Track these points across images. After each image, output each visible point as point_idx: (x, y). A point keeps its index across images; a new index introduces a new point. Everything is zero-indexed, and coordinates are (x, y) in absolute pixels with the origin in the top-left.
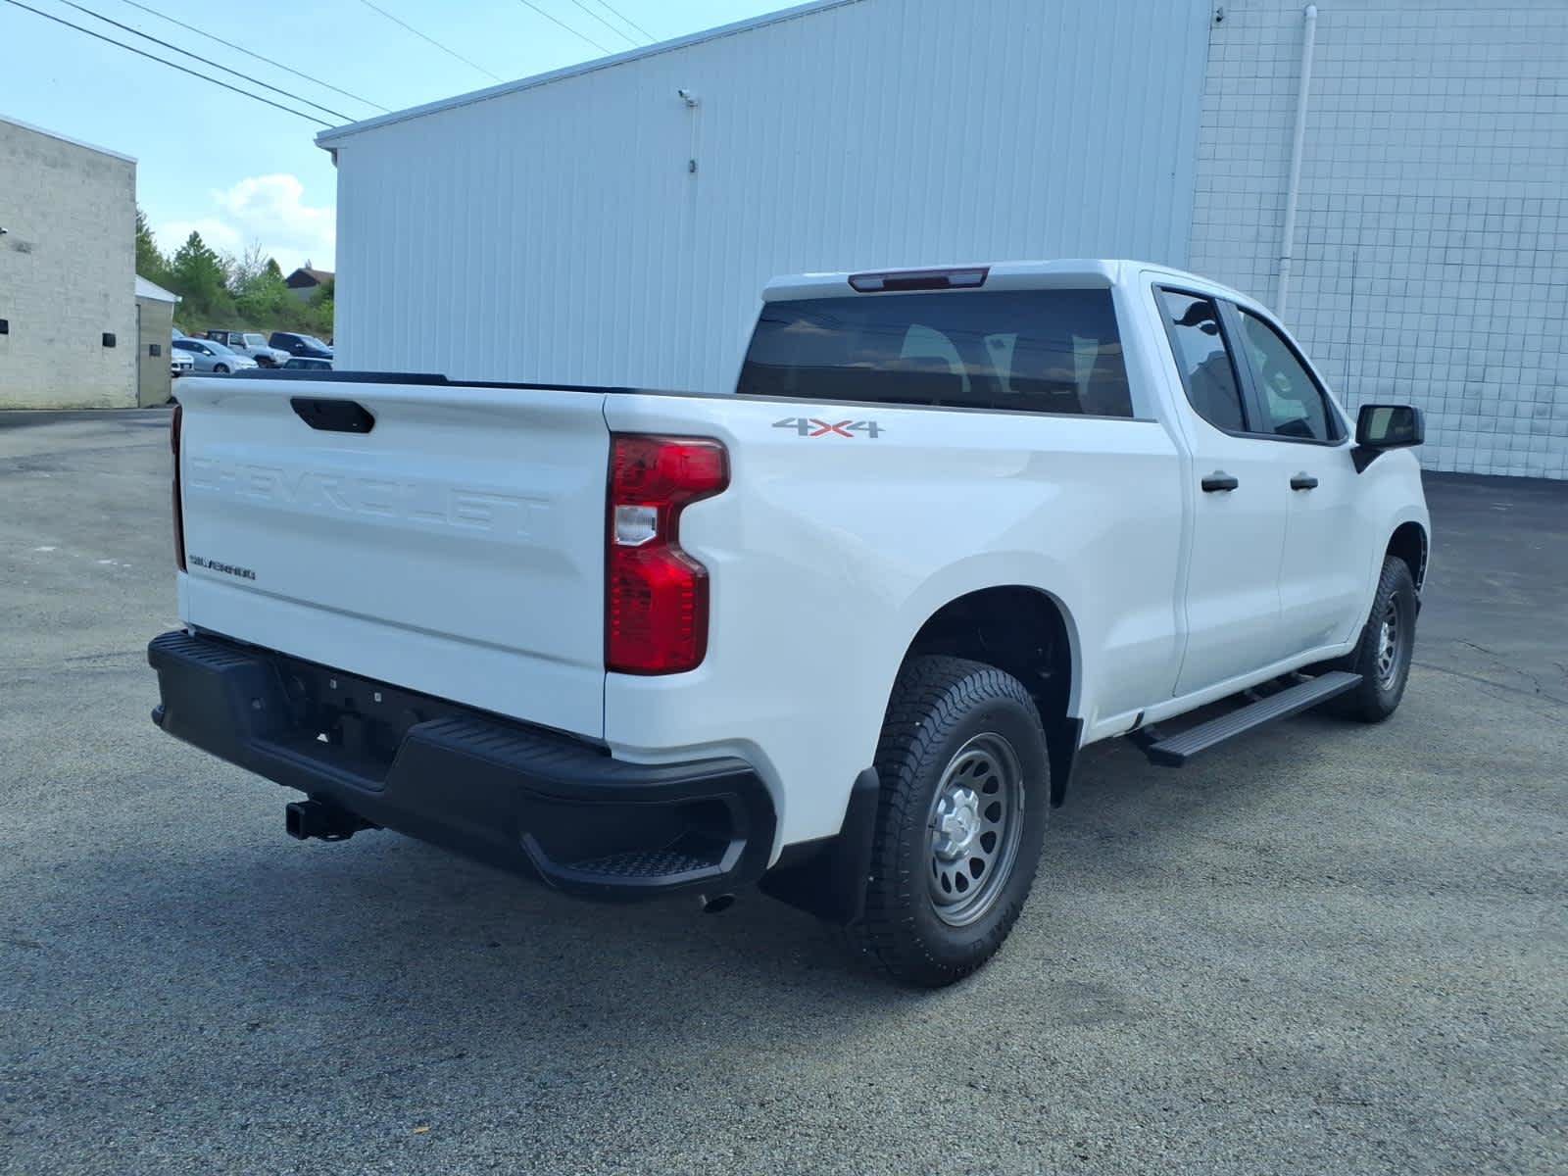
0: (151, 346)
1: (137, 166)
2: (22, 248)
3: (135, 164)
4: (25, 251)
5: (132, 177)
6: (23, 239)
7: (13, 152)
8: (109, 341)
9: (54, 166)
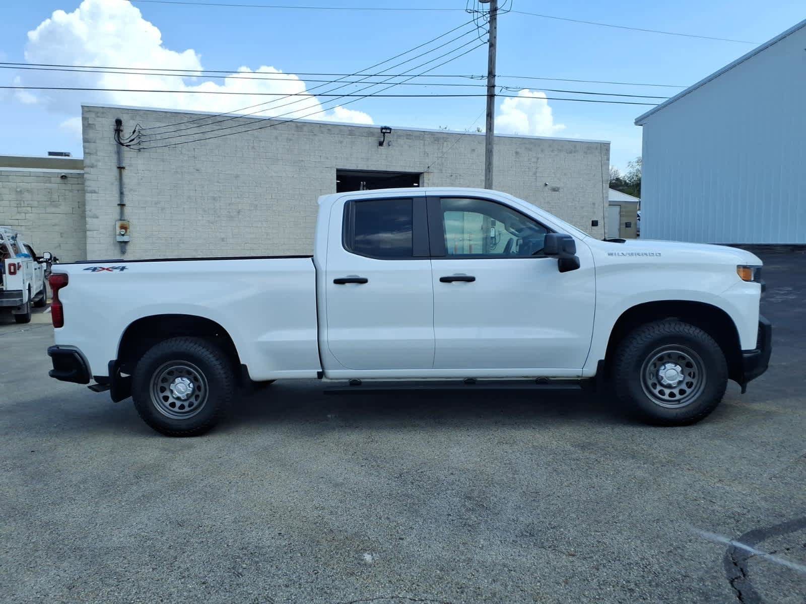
0: (626, 223)
1: (611, 145)
2: (555, 190)
3: (609, 144)
4: (557, 191)
5: (608, 150)
6: (554, 185)
7: (553, 151)
8: (595, 223)
9: (571, 152)
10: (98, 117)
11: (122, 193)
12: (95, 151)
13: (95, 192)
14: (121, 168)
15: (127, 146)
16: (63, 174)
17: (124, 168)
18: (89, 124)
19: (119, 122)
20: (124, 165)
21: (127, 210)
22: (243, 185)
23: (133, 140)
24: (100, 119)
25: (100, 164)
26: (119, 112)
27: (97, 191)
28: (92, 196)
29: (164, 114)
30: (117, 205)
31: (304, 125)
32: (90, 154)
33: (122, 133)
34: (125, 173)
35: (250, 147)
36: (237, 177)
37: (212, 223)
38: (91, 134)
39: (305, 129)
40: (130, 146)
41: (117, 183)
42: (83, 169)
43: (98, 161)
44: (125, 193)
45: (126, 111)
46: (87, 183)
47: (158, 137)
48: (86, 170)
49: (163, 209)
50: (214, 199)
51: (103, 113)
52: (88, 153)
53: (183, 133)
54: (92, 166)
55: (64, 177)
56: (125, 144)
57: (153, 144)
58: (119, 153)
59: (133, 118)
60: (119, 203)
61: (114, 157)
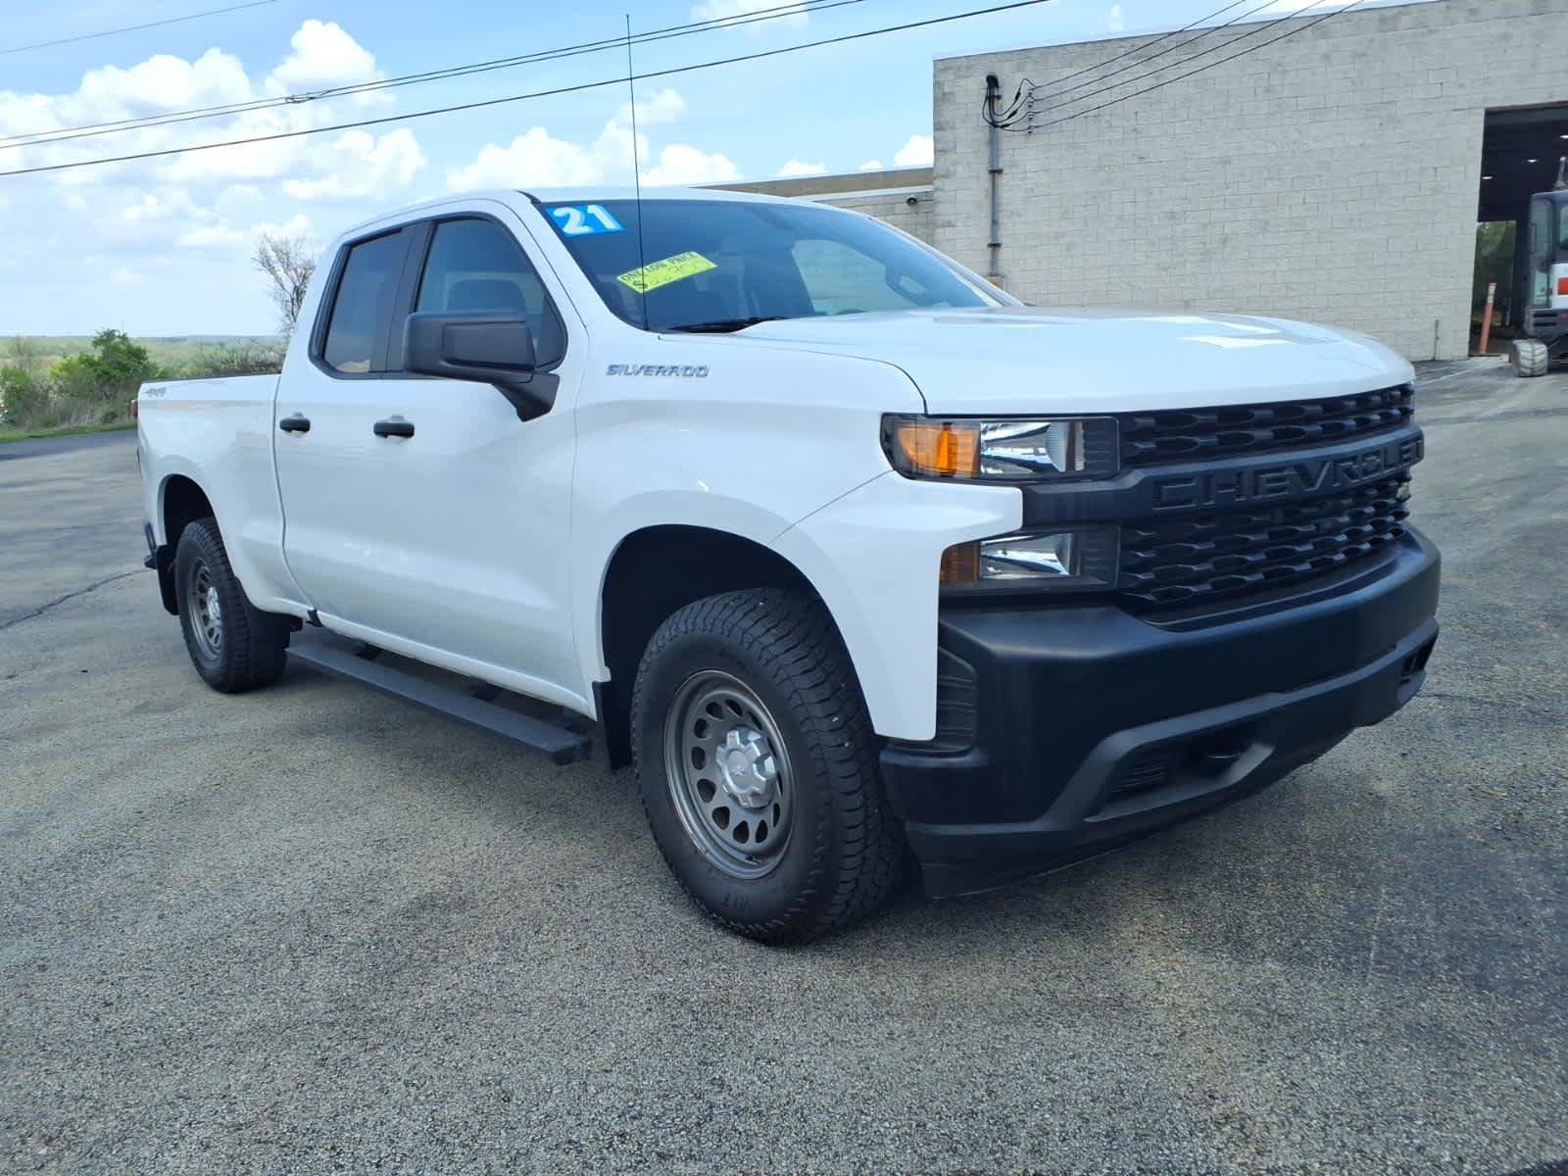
10: (960, 77)
11: (994, 222)
12: (952, 144)
13: (950, 225)
14: (995, 172)
15: (1003, 127)
16: (912, 196)
17: (1000, 171)
18: (944, 94)
19: (993, 82)
20: (1001, 166)
21: (1004, 254)
22: (1240, 179)
23: (1014, 113)
24: (962, 82)
25: (960, 168)
26: (994, 60)
27: (953, 222)
28: (944, 233)
29: (1078, 49)
30: (985, 245)
31: (1400, 13)
32: (944, 151)
33: (1000, 101)
34: (1003, 180)
35: (1259, 90)
36: (1226, 162)
37: (1165, 269)
38: (949, 113)
39: (1405, 21)
40: (1008, 125)
41: (987, 203)
42: (931, 183)
43: (955, 164)
44: (1000, 221)
45: (1009, 56)
46: (939, 208)
47: (1066, 98)
48: (937, 183)
49: (1069, 247)
50: (1172, 216)
51: (969, 68)
52: (940, 151)
53: (1115, 80)
54: (946, 176)
55: (912, 201)
56: (1000, 124)
57: (1055, 115)
58: (993, 142)
59: (1020, 68)
60: (989, 242)
61: (985, 150)
